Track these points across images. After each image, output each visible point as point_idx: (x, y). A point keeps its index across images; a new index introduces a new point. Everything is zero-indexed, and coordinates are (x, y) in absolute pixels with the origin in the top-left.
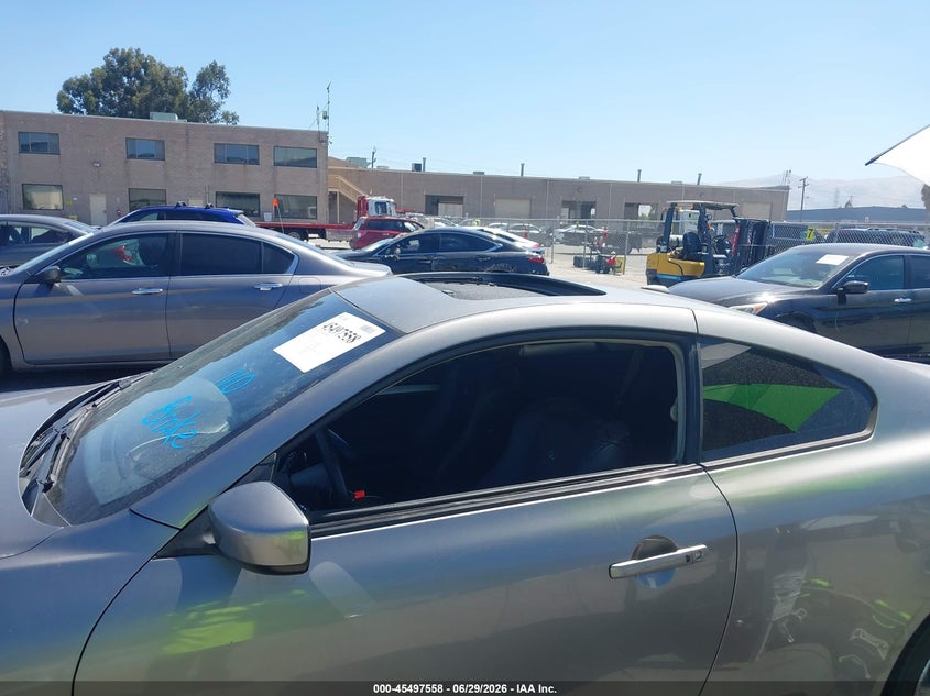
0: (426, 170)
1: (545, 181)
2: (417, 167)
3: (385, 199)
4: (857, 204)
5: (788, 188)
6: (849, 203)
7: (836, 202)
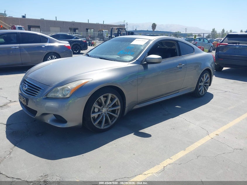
0: (26, 18)
1: (64, 22)
2: (24, 17)
3: (21, 26)
4: (137, 30)
5: (125, 25)
6: (136, 29)
7: (133, 29)
